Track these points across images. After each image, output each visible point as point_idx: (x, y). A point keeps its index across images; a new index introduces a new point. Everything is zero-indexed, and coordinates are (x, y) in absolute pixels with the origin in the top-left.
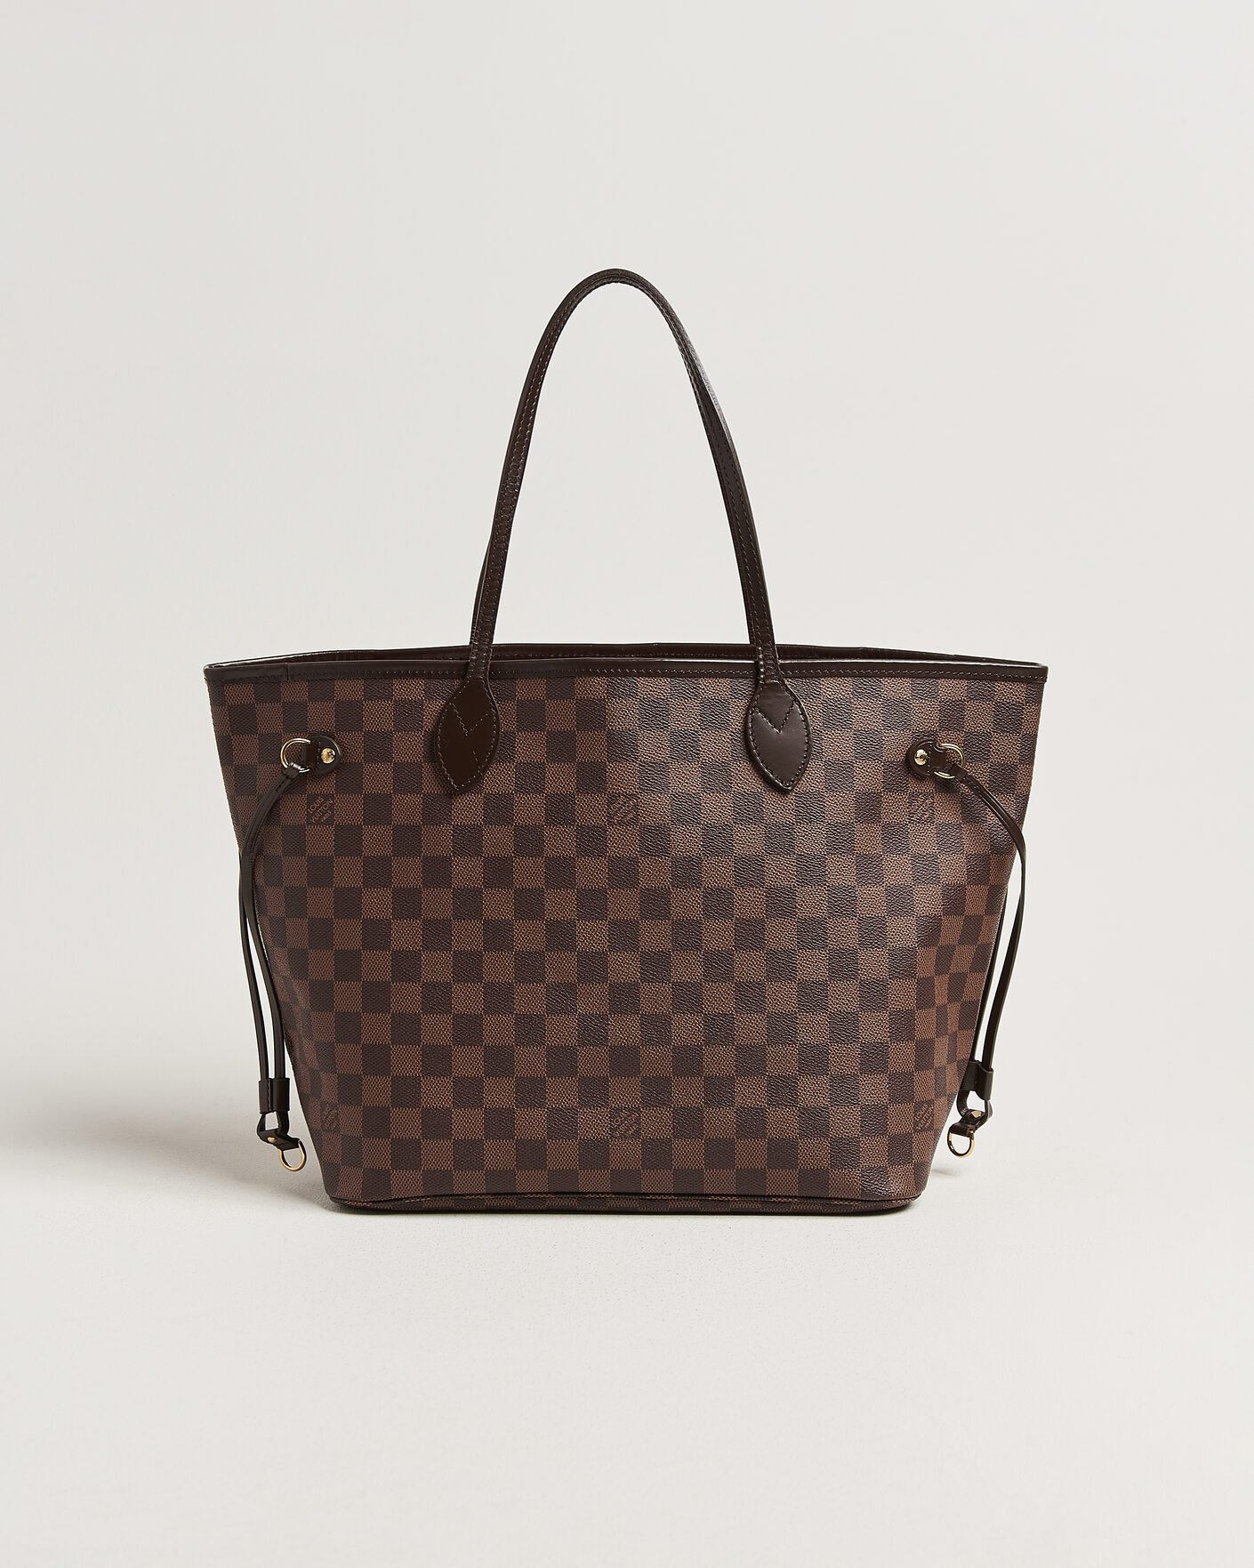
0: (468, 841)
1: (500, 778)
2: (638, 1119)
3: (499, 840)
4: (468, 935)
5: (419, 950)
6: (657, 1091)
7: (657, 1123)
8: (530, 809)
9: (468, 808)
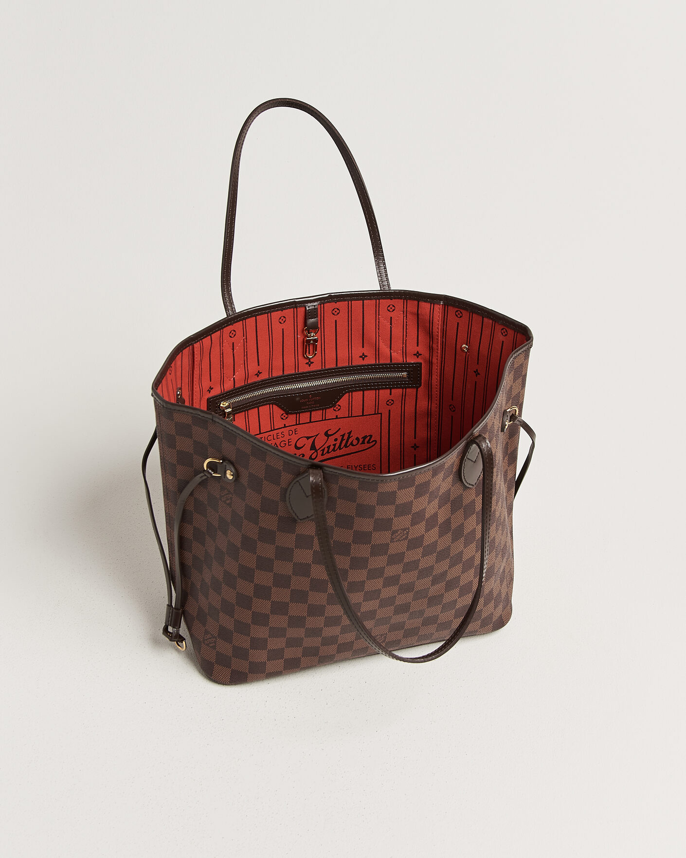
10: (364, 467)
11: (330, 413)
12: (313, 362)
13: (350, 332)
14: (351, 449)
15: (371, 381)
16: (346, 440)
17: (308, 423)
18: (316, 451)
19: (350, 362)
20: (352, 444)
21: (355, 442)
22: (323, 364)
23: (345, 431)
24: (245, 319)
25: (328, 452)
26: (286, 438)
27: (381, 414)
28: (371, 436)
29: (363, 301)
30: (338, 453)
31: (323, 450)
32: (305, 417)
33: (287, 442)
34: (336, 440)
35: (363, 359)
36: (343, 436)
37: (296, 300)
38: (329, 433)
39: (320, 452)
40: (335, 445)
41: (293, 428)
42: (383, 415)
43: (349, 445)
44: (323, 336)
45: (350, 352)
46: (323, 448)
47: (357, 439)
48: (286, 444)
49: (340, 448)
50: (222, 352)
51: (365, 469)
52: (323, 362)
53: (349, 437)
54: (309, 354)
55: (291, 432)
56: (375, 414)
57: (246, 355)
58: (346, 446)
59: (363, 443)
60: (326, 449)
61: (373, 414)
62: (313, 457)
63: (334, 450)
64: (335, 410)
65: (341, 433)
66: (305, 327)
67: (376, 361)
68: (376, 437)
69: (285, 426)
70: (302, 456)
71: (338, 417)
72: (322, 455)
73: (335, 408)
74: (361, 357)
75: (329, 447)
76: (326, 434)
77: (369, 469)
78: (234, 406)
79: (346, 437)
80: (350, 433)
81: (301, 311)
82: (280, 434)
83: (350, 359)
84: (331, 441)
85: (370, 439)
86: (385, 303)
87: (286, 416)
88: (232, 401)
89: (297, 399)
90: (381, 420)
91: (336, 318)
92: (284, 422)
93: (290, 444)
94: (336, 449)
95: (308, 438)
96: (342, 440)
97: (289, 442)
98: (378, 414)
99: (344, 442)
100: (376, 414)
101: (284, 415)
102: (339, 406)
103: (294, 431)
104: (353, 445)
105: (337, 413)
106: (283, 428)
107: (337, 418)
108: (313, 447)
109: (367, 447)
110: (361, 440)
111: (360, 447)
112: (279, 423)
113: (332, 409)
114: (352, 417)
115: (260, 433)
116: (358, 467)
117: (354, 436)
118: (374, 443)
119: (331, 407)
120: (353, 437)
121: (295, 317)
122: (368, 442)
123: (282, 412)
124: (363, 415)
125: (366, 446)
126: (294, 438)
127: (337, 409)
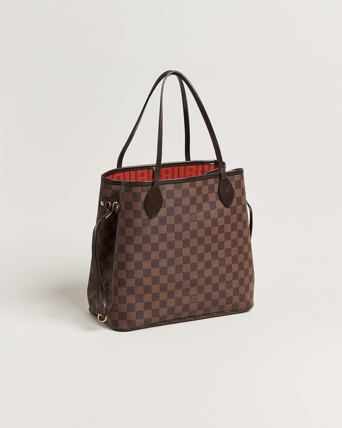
0: (155, 230)
1: (162, 212)
2: (196, 297)
3: (163, 229)
4: (155, 255)
5: (142, 261)
6: (201, 290)
7: (201, 298)
8: (171, 220)
9: (155, 221)
29: (179, 166)
37: (149, 165)
81: (151, 171)
86: (188, 167)
121: (148, 173)
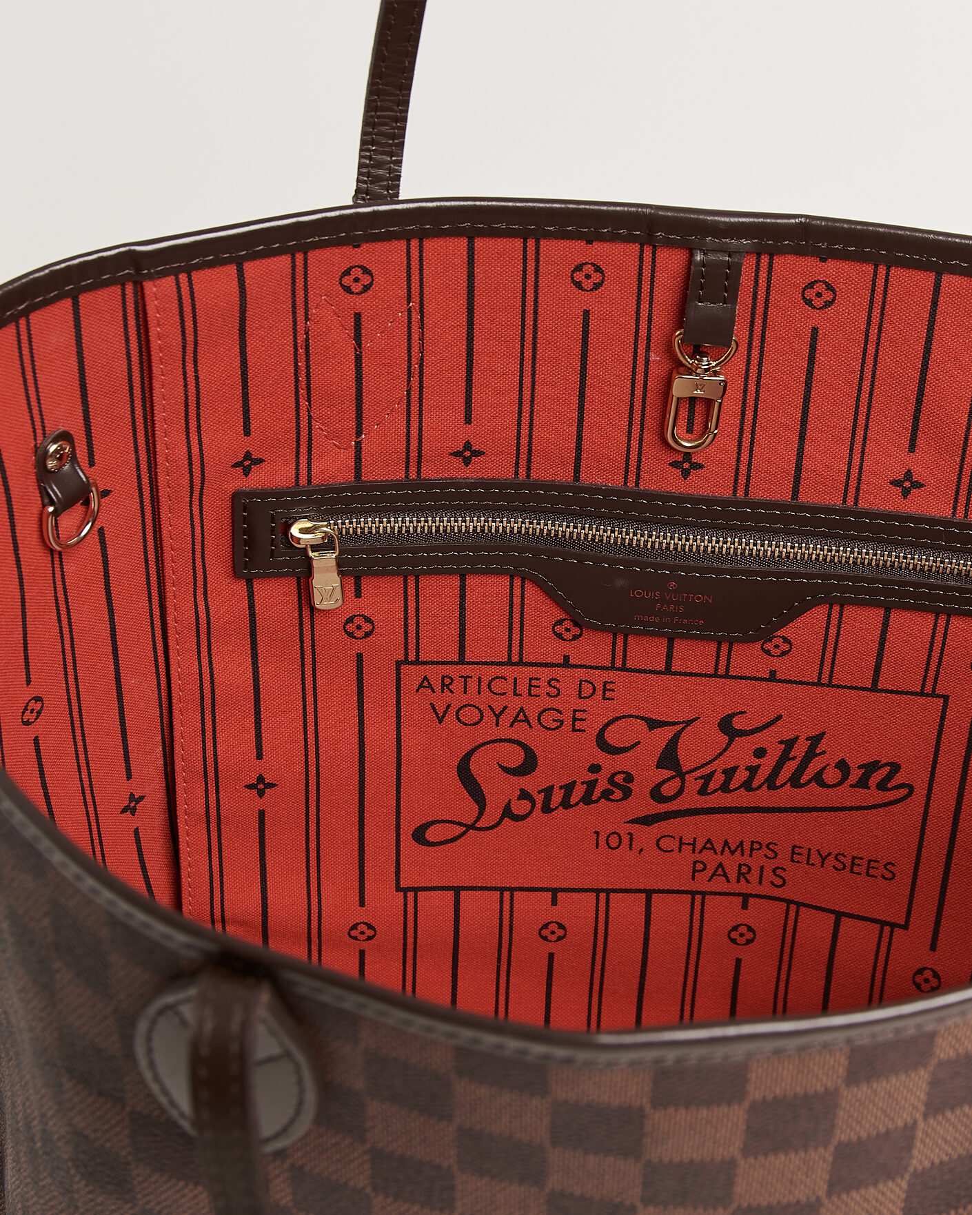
10: (853, 864)
11: (748, 658)
12: (701, 467)
13: (867, 383)
14: (812, 795)
15: (923, 580)
16: (797, 761)
17: (660, 673)
18: (681, 775)
19: (851, 495)
20: (818, 779)
21: (832, 776)
22: (742, 482)
23: (799, 726)
24: (422, 236)
25: (725, 788)
26: (568, 702)
27: (946, 698)
28: (895, 768)
29: (940, 274)
30: (764, 797)
31: (708, 778)
32: (645, 651)
33: (567, 717)
34: (760, 753)
35: (906, 493)
36: (790, 744)
38: (738, 723)
39: (693, 784)
40: (753, 770)
41: (599, 677)
42: (951, 704)
43: (809, 782)
44: (753, 379)
45: (856, 458)
46: (707, 770)
47: (843, 766)
48: (562, 722)
49: (771, 782)
50: (301, 338)
51: (856, 869)
52: (743, 471)
53: (810, 755)
54: (690, 429)
55: (587, 689)
56: (922, 694)
57: (416, 372)
58: (795, 781)
59: (863, 783)
60: (719, 779)
61: (916, 694)
62: (668, 790)
63: (747, 785)
64: (768, 653)
65: (783, 731)
66: (677, 330)
67: (955, 508)
68: (918, 777)
69: (566, 663)
70: (624, 780)
71: (778, 676)
72: (703, 791)
73: (768, 646)
74: (897, 483)
75: (730, 773)
76: (726, 725)
77: (868, 874)
78: (349, 545)
79: (799, 750)
80: (816, 740)
81: (671, 262)
82: (543, 683)
83: (854, 480)
84: (741, 754)
85: (889, 778)
87: (576, 631)
88: (350, 525)
89: (620, 583)
90: (943, 718)
91: (815, 318)
92: (563, 648)
93: (578, 725)
94: (755, 784)
95: (653, 724)
96: (785, 758)
97: (575, 719)
98: (933, 695)
99: (790, 768)
100: (927, 695)
101: (567, 624)
102: (786, 640)
103: (600, 687)
104: (823, 784)
105: (777, 663)
106: (558, 665)
107: (772, 677)
108: (669, 758)
109: (872, 802)
110: (856, 774)
111: (846, 795)
112: (542, 645)
113: (758, 645)
114: (830, 685)
115: (462, 661)
116: (831, 858)
117: (832, 751)
118: (904, 792)
119: (753, 640)
120: (826, 756)
121: (643, 282)
122: (882, 786)
123: (559, 615)
124: (874, 688)
125: (872, 795)
126: (597, 712)
127: (778, 652)
